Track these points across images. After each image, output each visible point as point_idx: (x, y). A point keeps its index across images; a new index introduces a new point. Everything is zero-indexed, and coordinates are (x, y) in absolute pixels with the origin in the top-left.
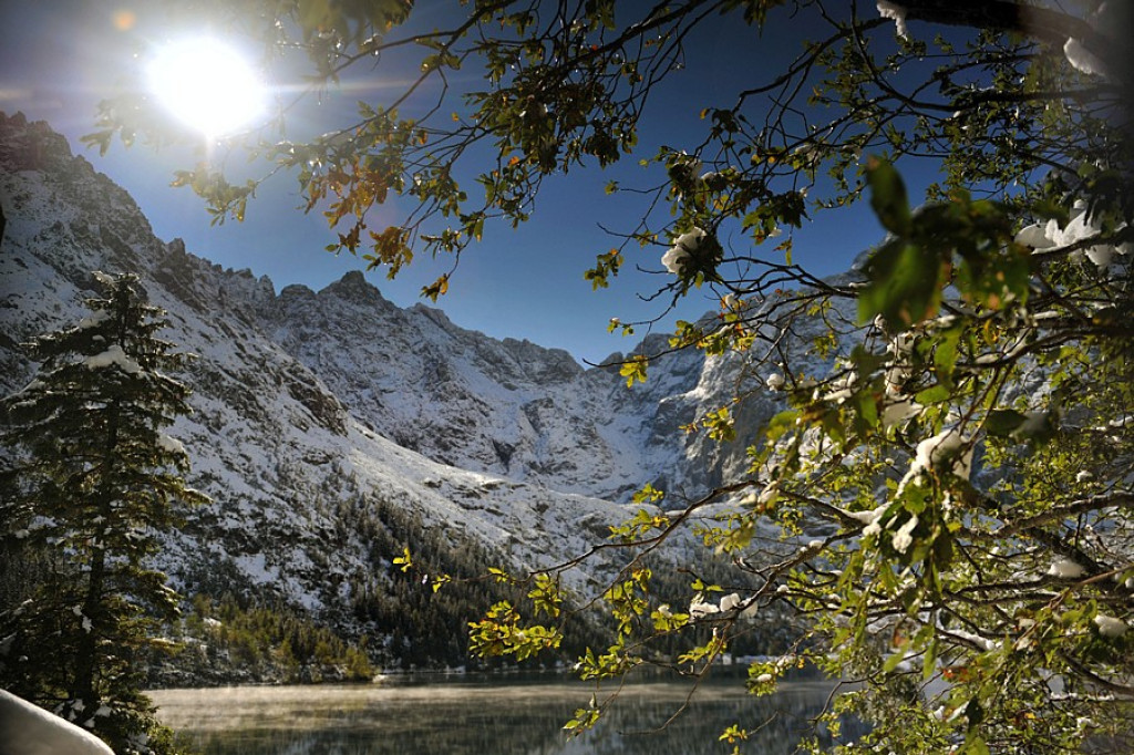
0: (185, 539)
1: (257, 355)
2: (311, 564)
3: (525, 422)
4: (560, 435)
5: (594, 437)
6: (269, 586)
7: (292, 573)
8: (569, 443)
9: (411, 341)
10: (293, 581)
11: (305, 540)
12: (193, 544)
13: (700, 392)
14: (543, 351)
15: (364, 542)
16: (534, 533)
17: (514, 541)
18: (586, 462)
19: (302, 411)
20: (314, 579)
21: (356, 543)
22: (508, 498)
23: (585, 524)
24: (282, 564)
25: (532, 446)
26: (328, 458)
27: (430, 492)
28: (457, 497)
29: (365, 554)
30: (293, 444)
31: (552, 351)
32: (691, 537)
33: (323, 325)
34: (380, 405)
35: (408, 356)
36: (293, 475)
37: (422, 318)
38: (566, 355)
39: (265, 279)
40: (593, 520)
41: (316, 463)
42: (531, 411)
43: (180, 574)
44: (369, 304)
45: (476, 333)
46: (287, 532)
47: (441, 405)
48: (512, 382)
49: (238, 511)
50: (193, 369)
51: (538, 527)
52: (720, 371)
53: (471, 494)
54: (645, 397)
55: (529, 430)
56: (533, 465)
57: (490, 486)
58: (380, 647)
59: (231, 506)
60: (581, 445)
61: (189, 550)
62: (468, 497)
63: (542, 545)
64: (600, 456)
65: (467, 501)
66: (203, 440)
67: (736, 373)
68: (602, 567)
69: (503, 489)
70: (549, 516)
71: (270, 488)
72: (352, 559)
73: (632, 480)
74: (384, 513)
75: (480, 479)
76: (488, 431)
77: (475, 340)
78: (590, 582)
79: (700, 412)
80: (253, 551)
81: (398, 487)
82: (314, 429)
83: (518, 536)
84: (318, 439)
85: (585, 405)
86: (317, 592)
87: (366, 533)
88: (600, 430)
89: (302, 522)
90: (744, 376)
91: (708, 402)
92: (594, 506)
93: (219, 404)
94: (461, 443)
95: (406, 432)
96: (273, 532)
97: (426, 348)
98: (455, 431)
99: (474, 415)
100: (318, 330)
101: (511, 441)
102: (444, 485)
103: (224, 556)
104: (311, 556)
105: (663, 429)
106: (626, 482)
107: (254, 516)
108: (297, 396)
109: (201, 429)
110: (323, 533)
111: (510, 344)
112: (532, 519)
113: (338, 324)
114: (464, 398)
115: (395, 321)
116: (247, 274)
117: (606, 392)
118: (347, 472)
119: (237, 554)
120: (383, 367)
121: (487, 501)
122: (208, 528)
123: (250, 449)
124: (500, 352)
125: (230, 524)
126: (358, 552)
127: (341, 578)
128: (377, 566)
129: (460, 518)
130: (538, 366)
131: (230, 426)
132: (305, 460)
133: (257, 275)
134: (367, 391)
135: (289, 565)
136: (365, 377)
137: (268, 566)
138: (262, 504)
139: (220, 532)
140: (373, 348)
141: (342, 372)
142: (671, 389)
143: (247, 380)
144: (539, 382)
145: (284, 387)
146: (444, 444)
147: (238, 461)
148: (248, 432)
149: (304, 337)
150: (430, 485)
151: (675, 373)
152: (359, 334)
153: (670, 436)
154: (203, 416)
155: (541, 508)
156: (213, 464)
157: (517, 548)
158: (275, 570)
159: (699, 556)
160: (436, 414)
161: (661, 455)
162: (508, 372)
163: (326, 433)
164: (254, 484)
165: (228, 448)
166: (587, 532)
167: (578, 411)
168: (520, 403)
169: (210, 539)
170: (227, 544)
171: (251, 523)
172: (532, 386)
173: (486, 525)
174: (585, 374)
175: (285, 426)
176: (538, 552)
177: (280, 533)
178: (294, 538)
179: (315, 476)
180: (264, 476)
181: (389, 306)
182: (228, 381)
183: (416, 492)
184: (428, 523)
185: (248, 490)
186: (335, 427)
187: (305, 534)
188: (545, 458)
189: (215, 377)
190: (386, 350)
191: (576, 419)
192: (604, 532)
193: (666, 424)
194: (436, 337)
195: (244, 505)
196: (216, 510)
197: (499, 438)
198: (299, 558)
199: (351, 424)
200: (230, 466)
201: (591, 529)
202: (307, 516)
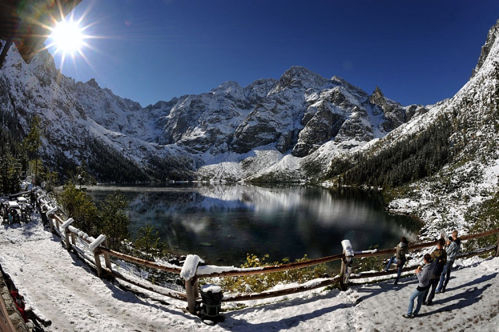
0: (54, 146)
1: (70, 98)
2: (80, 154)
3: (126, 120)
4: (134, 124)
5: (142, 125)
6: (71, 159)
7: (76, 156)
8: (136, 126)
9: (103, 97)
10: (76, 158)
11: (78, 148)
12: (56, 148)
13: (170, 116)
14: (133, 102)
15: (91, 149)
16: (129, 149)
17: (124, 150)
18: (140, 131)
19: (78, 114)
20: (81, 157)
21: (89, 149)
22: (123, 139)
23: (141, 147)
24: (74, 154)
25: (128, 127)
26: (83, 126)
27: (105, 136)
28: (111, 138)
29: (91, 152)
30: (76, 122)
31: (135, 102)
32: (165, 152)
33: (84, 92)
34: (94, 113)
35: (101, 101)
36: (76, 130)
37: (106, 91)
38: (139, 104)
39: (74, 80)
40: (142, 146)
41: (81, 127)
42: (128, 117)
43: (53, 155)
44: (94, 87)
45: (118, 96)
46: (75, 145)
47: (107, 114)
48: (125, 110)
49: (64, 139)
50: (57, 102)
51: (130, 147)
52: (176, 112)
53: (114, 138)
54: (156, 116)
55: (127, 122)
56: (127, 131)
57: (119, 136)
58: (96, 176)
59: (63, 138)
60: (139, 127)
61: (55, 149)
62: (113, 138)
63: (130, 152)
64: (144, 130)
65: (113, 139)
66: (58, 120)
67: (179, 113)
68: (144, 158)
69: (122, 137)
70: (132, 144)
71: (71, 133)
72: (88, 153)
73: (151, 137)
74: (95, 141)
75: (117, 134)
76: (118, 122)
77: (117, 98)
78: (142, 162)
79: (169, 121)
80: (67, 150)
81: (98, 135)
82: (80, 118)
83: (125, 149)
84: (81, 121)
85: (141, 117)
86: (81, 161)
87: (92, 147)
88: (144, 124)
89: (77, 143)
90: (181, 114)
91: (171, 119)
92: (143, 143)
93: (61, 111)
94: (111, 124)
95: (99, 121)
96: (72, 145)
97: (106, 99)
98: (110, 121)
99: (115, 117)
100: (82, 93)
101: (123, 125)
102: (108, 135)
103: (62, 151)
104: (80, 152)
105: (159, 125)
106: (149, 137)
107: (68, 141)
108: (77, 109)
109: (57, 117)
110: (82, 146)
111: (126, 99)
112: (128, 145)
113: (87, 92)
114: (113, 113)
115: (100, 92)
116: (70, 78)
117: (147, 114)
118: (87, 130)
119: (64, 150)
120: (95, 103)
121: (118, 140)
122: (58, 143)
123: (67, 123)
124: (123, 101)
125: (63, 143)
126: (89, 151)
127: (86, 158)
128: (94, 155)
129: (112, 144)
130: (131, 106)
131: (64, 117)
132: (78, 126)
133: (72, 78)
134: (91, 110)
135: (75, 154)
136: (91, 106)
137: (70, 154)
138: (69, 137)
139: (61, 145)
140: (94, 98)
141: (86, 104)
142: (162, 115)
143: (68, 105)
144: (131, 110)
145: (75, 107)
146: (107, 124)
147: (64, 126)
148: (67, 119)
149: (79, 95)
150: (105, 135)
151: (164, 111)
152: (91, 94)
153: (161, 127)
154: (58, 114)
155: (130, 142)
156: (59, 127)
157: (125, 152)
158: (72, 155)
159: (167, 157)
160: (106, 116)
161: (158, 131)
162: (124, 107)
163: (83, 120)
164: (67, 132)
165: (63, 123)
166: (141, 149)
167: (140, 118)
168: (126, 115)
169: (59, 146)
170: (62, 148)
171: (67, 142)
172: (129, 111)
173: (118, 146)
174: (142, 109)
175: (74, 117)
176: (130, 153)
177: (73, 145)
178: (76, 147)
179: (80, 131)
180: (70, 130)
181: (99, 88)
182: (64, 105)
183: (102, 136)
184: (105, 144)
185: (66, 134)
186: (85, 118)
187: (78, 146)
188: (130, 130)
189: (62, 104)
190: (96, 99)
191: (139, 120)
192: (145, 149)
193: (161, 123)
194: (109, 96)
195: (65, 138)
196: (60, 139)
197: (120, 124)
198: (77, 152)
199: (88, 118)
200: (63, 127)
201: (142, 149)
202: (78, 141)
